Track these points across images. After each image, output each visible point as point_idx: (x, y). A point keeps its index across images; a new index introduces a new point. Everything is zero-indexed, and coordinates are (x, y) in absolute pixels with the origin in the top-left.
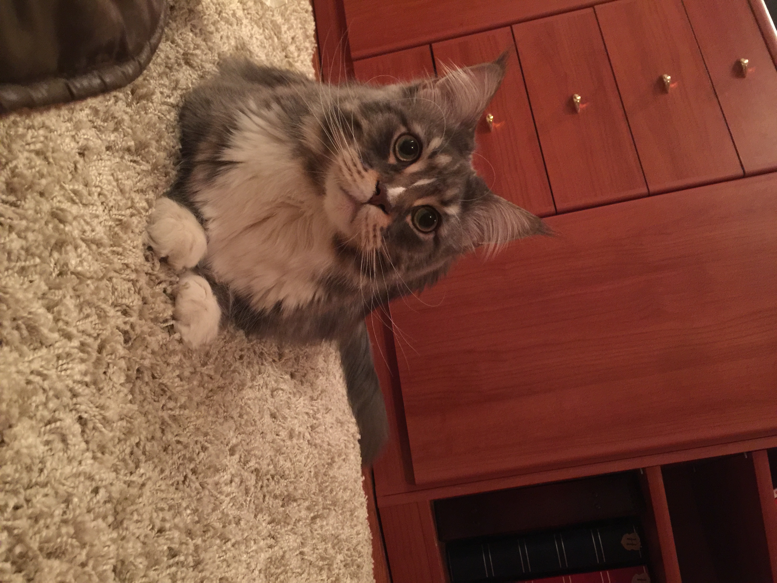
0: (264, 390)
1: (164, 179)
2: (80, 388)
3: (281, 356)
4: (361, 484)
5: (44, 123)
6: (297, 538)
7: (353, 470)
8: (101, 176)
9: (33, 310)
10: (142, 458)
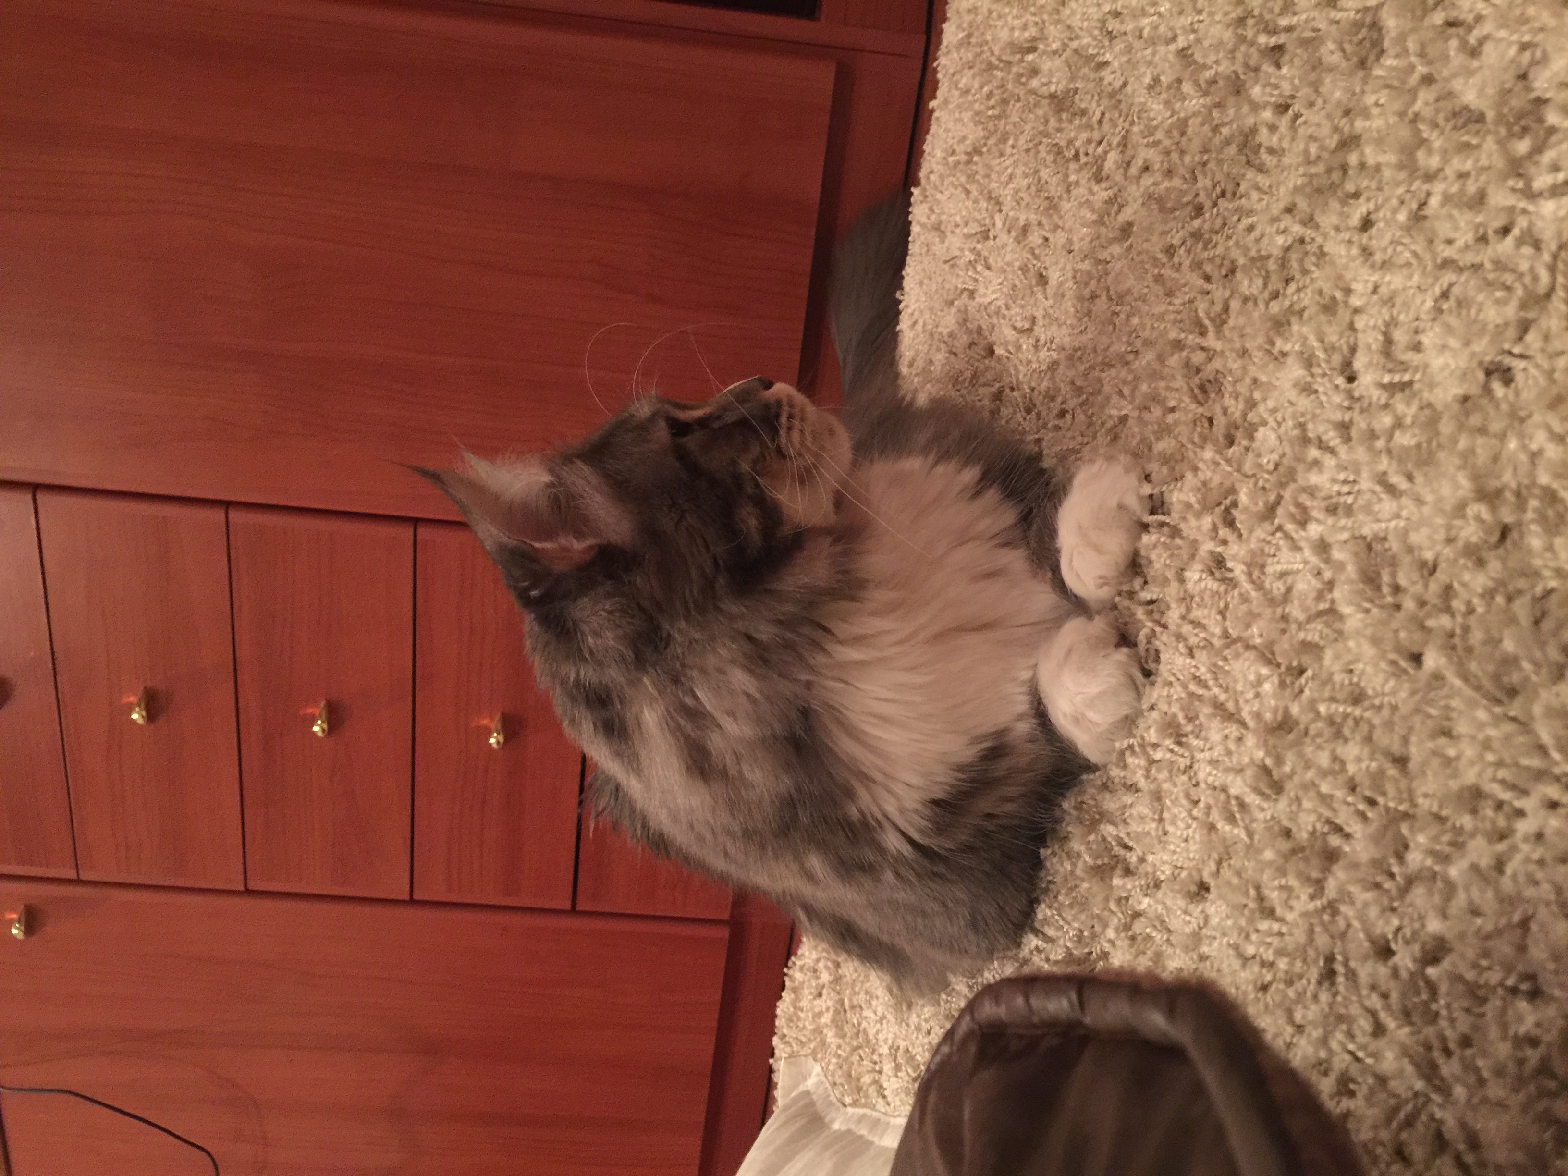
0: (1043, 338)
1: (1086, 798)
2: (1333, 438)
3: (998, 396)
4: (939, 93)
5: (1244, 966)
6: (1069, 17)
7: (944, 127)
8: (1185, 836)
9: (1360, 616)
10: (1272, 265)
